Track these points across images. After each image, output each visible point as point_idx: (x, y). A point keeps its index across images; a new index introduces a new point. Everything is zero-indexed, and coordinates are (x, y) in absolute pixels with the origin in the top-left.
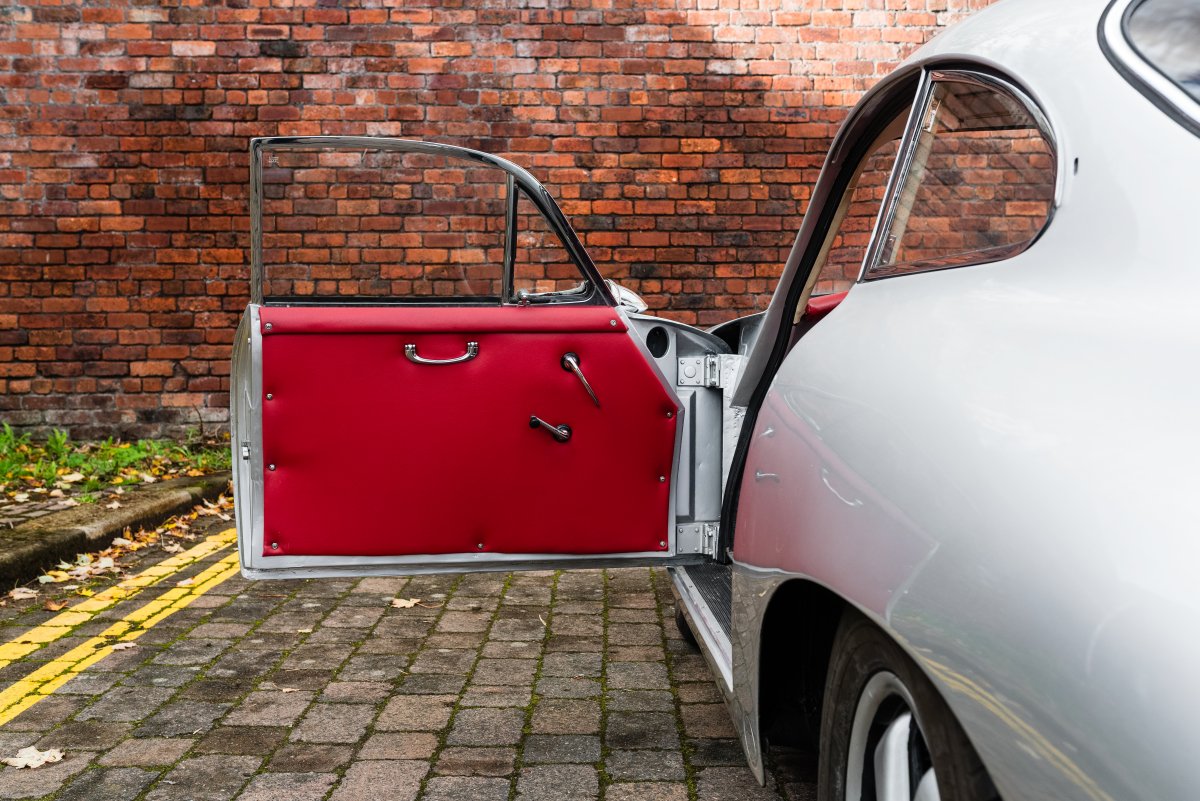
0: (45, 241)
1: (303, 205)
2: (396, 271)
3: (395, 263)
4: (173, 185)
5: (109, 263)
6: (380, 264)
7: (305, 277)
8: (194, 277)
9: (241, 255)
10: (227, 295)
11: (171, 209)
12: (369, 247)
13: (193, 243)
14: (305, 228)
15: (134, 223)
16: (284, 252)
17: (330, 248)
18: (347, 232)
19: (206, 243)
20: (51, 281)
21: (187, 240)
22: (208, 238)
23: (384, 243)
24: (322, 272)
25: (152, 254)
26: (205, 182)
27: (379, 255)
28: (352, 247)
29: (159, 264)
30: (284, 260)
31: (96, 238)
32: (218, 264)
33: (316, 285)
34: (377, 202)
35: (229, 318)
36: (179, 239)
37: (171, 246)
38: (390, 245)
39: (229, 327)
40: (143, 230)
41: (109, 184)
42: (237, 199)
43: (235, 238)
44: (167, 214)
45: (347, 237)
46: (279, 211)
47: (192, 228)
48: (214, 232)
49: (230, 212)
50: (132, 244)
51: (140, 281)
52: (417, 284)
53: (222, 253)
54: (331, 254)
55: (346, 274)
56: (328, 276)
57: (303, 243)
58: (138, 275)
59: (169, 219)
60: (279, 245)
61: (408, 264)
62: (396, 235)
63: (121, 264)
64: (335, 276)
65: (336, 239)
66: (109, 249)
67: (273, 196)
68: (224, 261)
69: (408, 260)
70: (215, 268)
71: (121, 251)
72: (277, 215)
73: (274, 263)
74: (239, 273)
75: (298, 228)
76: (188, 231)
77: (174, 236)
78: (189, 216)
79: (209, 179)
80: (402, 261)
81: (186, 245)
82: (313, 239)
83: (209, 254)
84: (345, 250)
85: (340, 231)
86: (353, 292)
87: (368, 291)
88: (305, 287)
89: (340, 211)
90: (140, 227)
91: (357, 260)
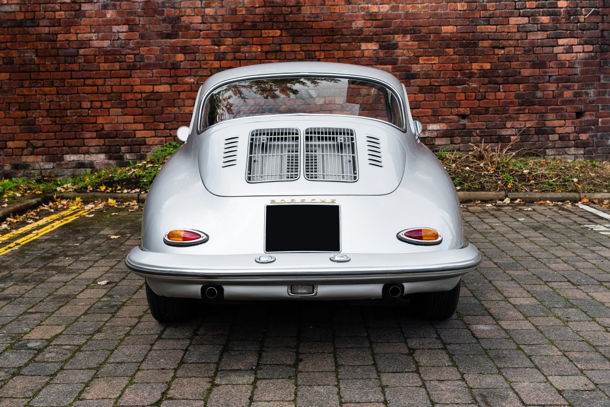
1: (84, 66)
2: (129, 96)
3: (128, 93)
4: (22, 58)
6: (121, 93)
7: (86, 100)
8: (34, 101)
9: (56, 90)
10: (50, 109)
11: (22, 69)
12: (116, 85)
13: (33, 85)
14: (85, 77)
15: (5, 76)
16: (76, 88)
17: (97, 86)
18: (105, 78)
19: (39, 85)
21: (30, 83)
22: (40, 83)
23: (123, 83)
24: (94, 97)
25: (14, 91)
26: (37, 56)
27: (121, 89)
28: (108, 85)
29: (18, 95)
30: (76, 92)
32: (46, 95)
33: (91, 104)
34: (118, 64)
35: (51, 120)
36: (26, 83)
37: (23, 86)
38: (125, 84)
39: (52, 124)
40: (10, 79)
42: (52, 64)
43: (52, 82)
44: (20, 71)
45: (105, 81)
46: (73, 69)
47: (32, 78)
48: (43, 80)
49: (49, 70)
50: (5, 86)
51: (9, 103)
52: (139, 102)
53: (47, 89)
54: (98, 89)
55: (105, 98)
56: (97, 99)
57: (85, 84)
58: (8, 101)
59: (21, 74)
60: (73, 85)
61: (134, 93)
62: (128, 79)
64: (101, 99)
65: (100, 82)
67: (69, 62)
68: (48, 93)
69: (134, 91)
70: (44, 97)
72: (72, 71)
73: (71, 94)
74: (56, 99)
75: (82, 77)
77: (24, 82)
78: (30, 72)
79: (39, 55)
80: (132, 91)
81: (29, 86)
82: (89, 82)
83: (41, 90)
84: (104, 87)
85: (102, 78)
86: (109, 107)
87: (116, 106)
88: (86, 104)
89: (101, 69)
90: (8, 78)
91: (110, 91)
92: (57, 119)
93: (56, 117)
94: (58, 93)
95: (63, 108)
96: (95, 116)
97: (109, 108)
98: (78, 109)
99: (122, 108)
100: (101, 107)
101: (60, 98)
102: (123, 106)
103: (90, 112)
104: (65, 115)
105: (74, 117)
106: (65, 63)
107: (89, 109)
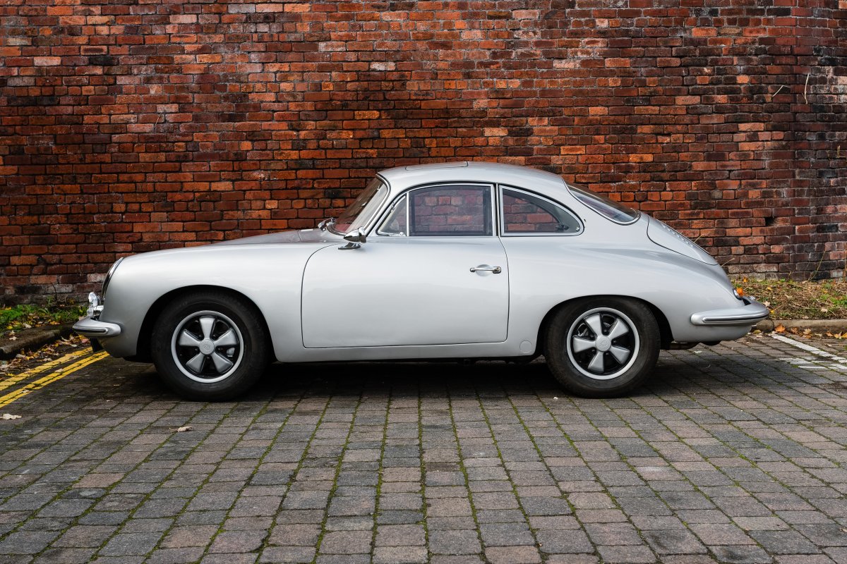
1: (117, 156)
2: (178, 196)
3: (176, 192)
4: (35, 146)
6: (167, 192)
7: (120, 201)
8: (49, 203)
9: (79, 188)
10: (71, 213)
11: (35, 161)
12: (160, 182)
13: (49, 181)
14: (119, 170)
15: (11, 169)
16: (106, 186)
17: (135, 183)
18: (146, 173)
19: (57, 181)
21: (44, 179)
22: (58, 178)
23: (169, 179)
24: (127, 198)
25: (23, 189)
26: (55, 143)
27: (167, 187)
28: (149, 182)
29: (29, 195)
30: (106, 190)
32: (65, 194)
33: (126, 206)
34: (164, 154)
35: (72, 228)
36: (40, 179)
37: (35, 183)
38: (173, 180)
39: (72, 233)
40: (17, 174)
42: (76, 154)
43: (75, 177)
44: (32, 164)
45: (146, 176)
46: (103, 161)
47: (48, 172)
48: (62, 174)
49: (71, 162)
50: (11, 183)
51: (15, 205)
52: (190, 204)
53: (67, 187)
54: (136, 187)
55: (145, 198)
56: (134, 200)
57: (118, 180)
58: (14, 202)
59: (33, 167)
60: (103, 181)
61: (185, 192)
62: (177, 174)
63: (3, 195)
64: (140, 200)
65: (139, 177)
67: (99, 151)
68: (69, 192)
69: (184, 190)
70: (63, 197)
72: (101, 163)
73: (100, 193)
74: (78, 200)
75: (114, 170)
76: (46, 174)
77: (36, 177)
78: (46, 165)
79: (58, 142)
80: (181, 190)
81: (44, 183)
82: (124, 177)
83: (59, 188)
84: (145, 184)
85: (142, 172)
86: (150, 210)
87: (160, 209)
88: (120, 207)
89: (141, 160)
90: (15, 172)
91: (152, 190)
92: (80, 227)
93: (78, 224)
94: (82, 193)
95: (88, 212)
96: (130, 222)
97: (150, 212)
98: (108, 213)
99: (167, 212)
100: (140, 211)
101: (84, 199)
102: (169, 209)
103: (124, 217)
104: (90, 221)
105: (103, 224)
106: (93, 153)
107: (123, 213)
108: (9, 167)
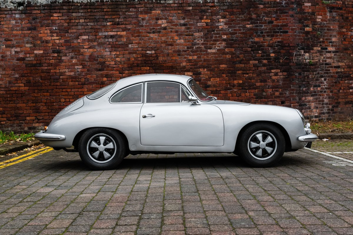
0: (8, 92)
1: (62, 83)
3: (81, 95)
4: (35, 80)
5: (22, 96)
7: (63, 98)
8: (39, 99)
10: (46, 102)
11: (34, 85)
12: (76, 92)
13: (39, 92)
14: (62, 88)
15: (27, 88)
16: (58, 93)
17: (68, 92)
18: (71, 89)
19: (42, 92)
20: (9, 101)
23: (79, 91)
24: (66, 97)
25: (30, 94)
26: (41, 79)
27: (78, 93)
29: (32, 96)
30: (58, 95)
31: (19, 92)
33: (65, 100)
34: (77, 82)
35: (47, 107)
36: (36, 91)
37: (35, 93)
38: (80, 91)
39: (47, 109)
40: (29, 90)
41: (21, 80)
42: (48, 83)
43: (48, 91)
44: (34, 86)
47: (39, 89)
48: (43, 90)
49: (47, 85)
50: (26, 92)
51: (28, 100)
55: (71, 97)
57: (62, 91)
58: (28, 99)
59: (34, 87)
62: (82, 89)
63: (24, 97)
64: (69, 98)
65: (69, 90)
66: (21, 94)
67: (56, 82)
68: (46, 95)
69: (84, 94)
70: (44, 97)
71: (24, 94)
72: (57, 85)
73: (56, 96)
74: (49, 98)
75: (61, 88)
76: (38, 89)
77: (35, 91)
78: (38, 86)
79: (42, 79)
82: (64, 90)
83: (42, 94)
84: (71, 92)
88: (63, 100)
89: (70, 84)
90: (28, 89)
91: (73, 94)
92: (50, 107)
93: (49, 106)
94: (50, 95)
95: (52, 102)
98: (59, 102)
101: (51, 98)
104: (53, 105)
105: (57, 106)
106: (54, 82)
107: (64, 102)
108: (26, 87)
